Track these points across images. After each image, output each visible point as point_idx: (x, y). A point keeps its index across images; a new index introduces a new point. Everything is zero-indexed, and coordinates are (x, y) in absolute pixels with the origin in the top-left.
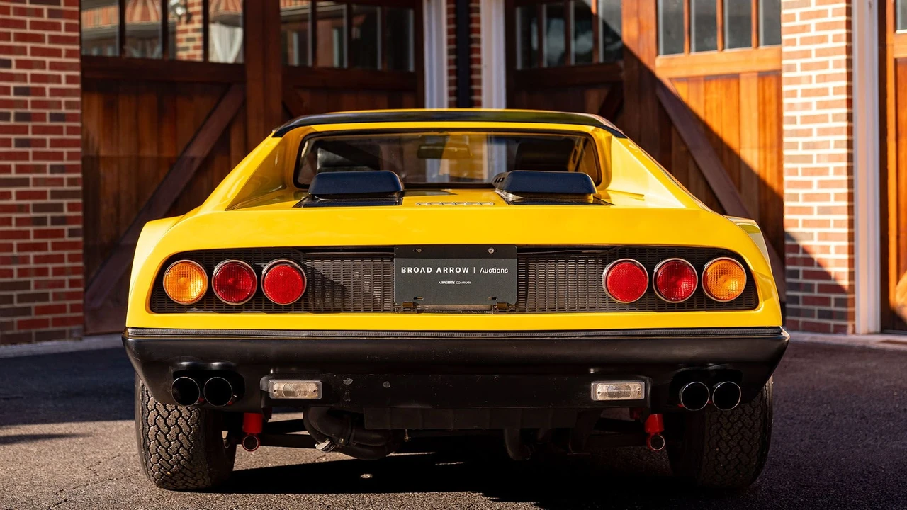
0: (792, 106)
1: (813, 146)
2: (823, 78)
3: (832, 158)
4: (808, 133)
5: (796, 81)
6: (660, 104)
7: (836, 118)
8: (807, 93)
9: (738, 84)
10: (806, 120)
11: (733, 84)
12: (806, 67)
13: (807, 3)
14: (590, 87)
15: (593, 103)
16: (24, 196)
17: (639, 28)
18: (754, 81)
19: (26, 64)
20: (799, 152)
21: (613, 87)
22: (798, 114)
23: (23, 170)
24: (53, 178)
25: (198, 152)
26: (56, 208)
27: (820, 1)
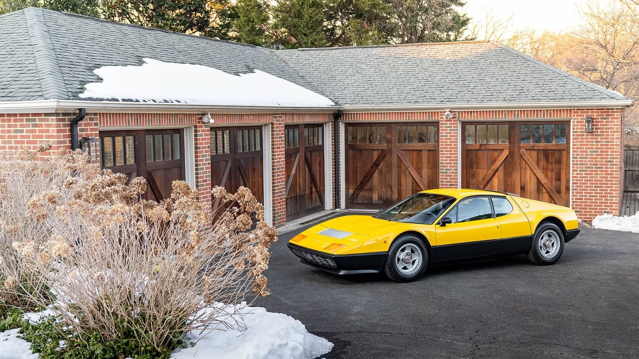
0: (442, 160)
1: (448, 170)
2: (451, 154)
3: (453, 173)
4: (447, 166)
5: (444, 154)
6: (398, 156)
7: (454, 163)
8: (446, 157)
9: (422, 152)
10: (446, 164)
11: (420, 152)
12: (446, 151)
13: (447, 136)
14: (375, 150)
15: (376, 155)
16: (278, 189)
17: (392, 136)
18: (426, 152)
19: (278, 155)
20: (444, 171)
21: (383, 151)
22: (444, 162)
23: (278, 182)
24: (281, 184)
25: (293, 172)
26: (282, 192)
27: (450, 136)
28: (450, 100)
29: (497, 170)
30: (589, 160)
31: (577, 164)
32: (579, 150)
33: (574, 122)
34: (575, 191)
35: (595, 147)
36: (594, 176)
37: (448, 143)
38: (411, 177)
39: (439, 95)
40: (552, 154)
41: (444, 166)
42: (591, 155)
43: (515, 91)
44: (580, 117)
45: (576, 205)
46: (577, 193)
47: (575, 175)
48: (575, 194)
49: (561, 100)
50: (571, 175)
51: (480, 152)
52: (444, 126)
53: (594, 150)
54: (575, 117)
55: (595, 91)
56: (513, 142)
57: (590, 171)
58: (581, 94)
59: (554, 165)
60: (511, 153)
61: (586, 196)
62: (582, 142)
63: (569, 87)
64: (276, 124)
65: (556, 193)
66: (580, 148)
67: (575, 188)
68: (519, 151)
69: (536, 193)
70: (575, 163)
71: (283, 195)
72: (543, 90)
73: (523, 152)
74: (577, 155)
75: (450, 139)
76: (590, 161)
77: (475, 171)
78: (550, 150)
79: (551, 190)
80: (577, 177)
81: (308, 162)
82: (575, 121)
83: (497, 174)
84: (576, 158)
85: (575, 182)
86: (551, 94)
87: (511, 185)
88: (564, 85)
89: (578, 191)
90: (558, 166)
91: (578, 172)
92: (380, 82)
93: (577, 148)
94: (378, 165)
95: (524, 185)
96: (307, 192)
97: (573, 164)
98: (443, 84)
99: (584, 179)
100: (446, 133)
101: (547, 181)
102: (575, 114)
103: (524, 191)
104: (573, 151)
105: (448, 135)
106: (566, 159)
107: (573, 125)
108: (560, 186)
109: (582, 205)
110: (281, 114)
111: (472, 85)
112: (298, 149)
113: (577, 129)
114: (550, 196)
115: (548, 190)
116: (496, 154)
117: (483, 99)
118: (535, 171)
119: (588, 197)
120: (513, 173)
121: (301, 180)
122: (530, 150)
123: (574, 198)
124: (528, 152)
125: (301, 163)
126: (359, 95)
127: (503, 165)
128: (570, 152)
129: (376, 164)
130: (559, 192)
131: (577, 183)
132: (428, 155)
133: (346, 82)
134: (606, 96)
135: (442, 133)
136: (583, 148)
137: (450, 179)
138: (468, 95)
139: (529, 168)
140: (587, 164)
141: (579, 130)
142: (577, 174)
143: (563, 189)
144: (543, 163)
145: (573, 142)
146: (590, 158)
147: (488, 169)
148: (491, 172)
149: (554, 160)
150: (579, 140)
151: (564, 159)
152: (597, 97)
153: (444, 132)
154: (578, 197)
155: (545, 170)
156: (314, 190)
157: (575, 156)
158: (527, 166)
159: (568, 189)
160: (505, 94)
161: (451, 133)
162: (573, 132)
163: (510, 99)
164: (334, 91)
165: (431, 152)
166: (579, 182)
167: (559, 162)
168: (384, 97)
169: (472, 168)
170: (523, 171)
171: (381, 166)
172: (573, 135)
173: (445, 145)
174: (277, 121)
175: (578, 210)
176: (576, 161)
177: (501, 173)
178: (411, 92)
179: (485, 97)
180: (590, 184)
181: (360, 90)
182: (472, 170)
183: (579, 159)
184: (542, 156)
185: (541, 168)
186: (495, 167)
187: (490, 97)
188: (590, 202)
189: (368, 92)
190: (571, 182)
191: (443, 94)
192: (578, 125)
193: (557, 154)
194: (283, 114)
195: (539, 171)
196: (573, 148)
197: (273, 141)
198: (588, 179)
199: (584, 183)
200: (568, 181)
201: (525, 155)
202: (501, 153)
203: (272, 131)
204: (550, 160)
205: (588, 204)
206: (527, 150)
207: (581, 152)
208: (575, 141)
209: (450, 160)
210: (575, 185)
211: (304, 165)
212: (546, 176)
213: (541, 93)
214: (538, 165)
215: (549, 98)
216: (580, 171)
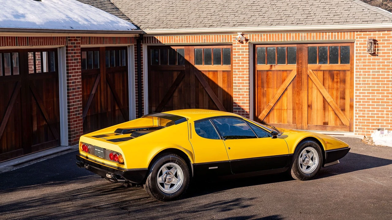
0: (235, 80)
1: (241, 89)
2: (243, 74)
3: (245, 92)
4: (240, 86)
5: (237, 74)
6: (196, 76)
7: (246, 83)
8: (239, 77)
9: (217, 73)
10: (238, 83)
11: (216, 73)
12: (238, 72)
13: (239, 58)
14: (175, 71)
15: (175, 75)
16: (74, 108)
17: (190, 57)
18: (221, 73)
19: (73, 76)
20: (237, 90)
21: (182, 72)
22: (237, 82)
23: (74, 102)
24: (78, 103)
25: (93, 92)
26: (78, 111)
27: (242, 58)
28: (242, 24)
29: (286, 89)
30: (371, 79)
31: (360, 84)
32: (362, 70)
33: (357, 44)
34: (358, 109)
35: (376, 67)
36: (376, 95)
37: (241, 64)
38: (207, 95)
39: (233, 19)
40: (337, 74)
41: (236, 86)
42: (373, 75)
43: (303, 15)
44: (362, 39)
45: (359, 122)
46: (360, 111)
47: (358, 94)
48: (358, 112)
49: (344, 23)
50: (355, 94)
51: (270, 72)
52: (237, 48)
53: (376, 70)
54: (358, 39)
55: (377, 15)
56: (301, 63)
57: (372, 90)
58: (364, 17)
59: (339, 84)
60: (299, 73)
61: (368, 114)
62: (365, 62)
63: (353, 10)
64: (71, 47)
65: (340, 111)
66: (362, 69)
67: (358, 106)
68: (307, 71)
69: (322, 111)
70: (358, 82)
71: (79, 114)
72: (329, 14)
73: (310, 72)
74: (360, 75)
75: (242, 60)
76: (372, 81)
77: (266, 91)
78: (335, 70)
79: (336, 108)
80: (360, 96)
81: (110, 83)
82: (359, 43)
83: (286, 93)
84: (359, 78)
85: (358, 100)
86: (336, 17)
87: (299, 103)
88: (349, 9)
89: (361, 109)
90: (342, 85)
91: (361, 91)
92: (181, 7)
93: (360, 69)
94: (178, 85)
95: (311, 103)
96: (109, 110)
97: (357, 84)
98: (237, 9)
99: (366, 98)
100: (238, 55)
101: (332, 100)
102: (358, 36)
103: (311, 109)
104: (357, 72)
105: (241, 56)
106: (350, 79)
107: (356, 47)
108: (344, 104)
109: (364, 123)
110: (77, 37)
111: (264, 10)
112: (99, 69)
113: (360, 50)
114: (336, 114)
115: (334, 108)
116: (285, 74)
117: (272, 23)
118: (321, 90)
119: (370, 115)
120: (301, 92)
121: (102, 100)
122: (316, 70)
123: (357, 115)
124: (315, 72)
125: (102, 84)
126: (160, 20)
127: (291, 85)
128: (353, 72)
129: (176, 84)
130: (343, 110)
131: (360, 102)
132: (223, 75)
133: (151, 8)
134: (388, 19)
135: (235, 55)
136: (365, 69)
137: (243, 97)
138: (259, 19)
139: (315, 87)
140: (369, 84)
141: (362, 52)
142: (360, 93)
143: (347, 107)
144: (329, 82)
145: (357, 63)
146: (372, 78)
147: (278, 88)
148: (280, 91)
149: (339, 80)
150: (362, 61)
151: (348, 79)
152: (379, 20)
153: (237, 54)
154: (361, 115)
155: (330, 89)
156: (117, 108)
157: (358, 76)
158: (314, 86)
159: (351, 107)
160: (293, 18)
161: (243, 55)
162: (356, 53)
163: (297, 22)
164: (139, 17)
165: (225, 73)
166: (361, 101)
167: (344, 81)
168: (182, 21)
169: (263, 87)
170: (310, 91)
171: (180, 86)
172: (357, 56)
173: (238, 66)
174: (72, 43)
175: (361, 127)
176: (359, 81)
177: (290, 91)
178: (208, 16)
179: (275, 21)
180: (372, 102)
181: (162, 15)
182: (263, 89)
183: (362, 79)
184: (327, 76)
185: (327, 88)
186: (284, 86)
187: (279, 21)
188: (372, 120)
189: (169, 17)
190: (355, 100)
191: (236, 18)
192: (361, 47)
193: (341, 74)
194: (79, 37)
195: (325, 90)
196: (357, 69)
197: (67, 63)
198: (371, 97)
199: (366, 102)
200: (352, 100)
201: (312, 75)
202: (290, 73)
203: (67, 53)
204: (335, 80)
205: (371, 121)
206: (314, 70)
207: (363, 72)
208: (358, 61)
209: (242, 80)
210: (358, 104)
211: (105, 86)
212: (332, 95)
213: (327, 17)
214: (324, 85)
215: (334, 21)
216: (363, 90)
